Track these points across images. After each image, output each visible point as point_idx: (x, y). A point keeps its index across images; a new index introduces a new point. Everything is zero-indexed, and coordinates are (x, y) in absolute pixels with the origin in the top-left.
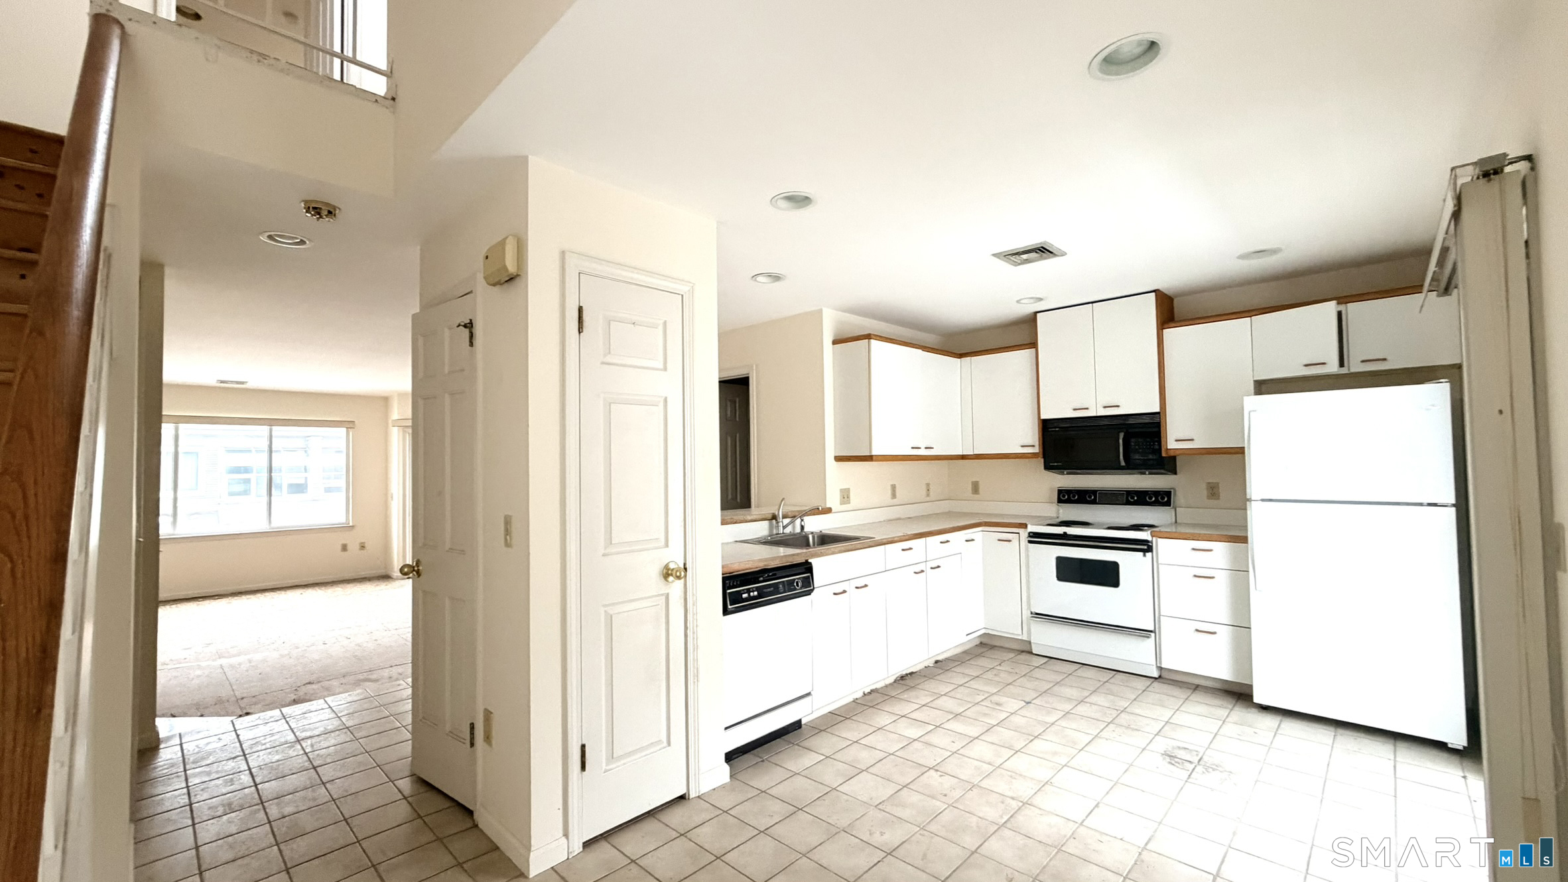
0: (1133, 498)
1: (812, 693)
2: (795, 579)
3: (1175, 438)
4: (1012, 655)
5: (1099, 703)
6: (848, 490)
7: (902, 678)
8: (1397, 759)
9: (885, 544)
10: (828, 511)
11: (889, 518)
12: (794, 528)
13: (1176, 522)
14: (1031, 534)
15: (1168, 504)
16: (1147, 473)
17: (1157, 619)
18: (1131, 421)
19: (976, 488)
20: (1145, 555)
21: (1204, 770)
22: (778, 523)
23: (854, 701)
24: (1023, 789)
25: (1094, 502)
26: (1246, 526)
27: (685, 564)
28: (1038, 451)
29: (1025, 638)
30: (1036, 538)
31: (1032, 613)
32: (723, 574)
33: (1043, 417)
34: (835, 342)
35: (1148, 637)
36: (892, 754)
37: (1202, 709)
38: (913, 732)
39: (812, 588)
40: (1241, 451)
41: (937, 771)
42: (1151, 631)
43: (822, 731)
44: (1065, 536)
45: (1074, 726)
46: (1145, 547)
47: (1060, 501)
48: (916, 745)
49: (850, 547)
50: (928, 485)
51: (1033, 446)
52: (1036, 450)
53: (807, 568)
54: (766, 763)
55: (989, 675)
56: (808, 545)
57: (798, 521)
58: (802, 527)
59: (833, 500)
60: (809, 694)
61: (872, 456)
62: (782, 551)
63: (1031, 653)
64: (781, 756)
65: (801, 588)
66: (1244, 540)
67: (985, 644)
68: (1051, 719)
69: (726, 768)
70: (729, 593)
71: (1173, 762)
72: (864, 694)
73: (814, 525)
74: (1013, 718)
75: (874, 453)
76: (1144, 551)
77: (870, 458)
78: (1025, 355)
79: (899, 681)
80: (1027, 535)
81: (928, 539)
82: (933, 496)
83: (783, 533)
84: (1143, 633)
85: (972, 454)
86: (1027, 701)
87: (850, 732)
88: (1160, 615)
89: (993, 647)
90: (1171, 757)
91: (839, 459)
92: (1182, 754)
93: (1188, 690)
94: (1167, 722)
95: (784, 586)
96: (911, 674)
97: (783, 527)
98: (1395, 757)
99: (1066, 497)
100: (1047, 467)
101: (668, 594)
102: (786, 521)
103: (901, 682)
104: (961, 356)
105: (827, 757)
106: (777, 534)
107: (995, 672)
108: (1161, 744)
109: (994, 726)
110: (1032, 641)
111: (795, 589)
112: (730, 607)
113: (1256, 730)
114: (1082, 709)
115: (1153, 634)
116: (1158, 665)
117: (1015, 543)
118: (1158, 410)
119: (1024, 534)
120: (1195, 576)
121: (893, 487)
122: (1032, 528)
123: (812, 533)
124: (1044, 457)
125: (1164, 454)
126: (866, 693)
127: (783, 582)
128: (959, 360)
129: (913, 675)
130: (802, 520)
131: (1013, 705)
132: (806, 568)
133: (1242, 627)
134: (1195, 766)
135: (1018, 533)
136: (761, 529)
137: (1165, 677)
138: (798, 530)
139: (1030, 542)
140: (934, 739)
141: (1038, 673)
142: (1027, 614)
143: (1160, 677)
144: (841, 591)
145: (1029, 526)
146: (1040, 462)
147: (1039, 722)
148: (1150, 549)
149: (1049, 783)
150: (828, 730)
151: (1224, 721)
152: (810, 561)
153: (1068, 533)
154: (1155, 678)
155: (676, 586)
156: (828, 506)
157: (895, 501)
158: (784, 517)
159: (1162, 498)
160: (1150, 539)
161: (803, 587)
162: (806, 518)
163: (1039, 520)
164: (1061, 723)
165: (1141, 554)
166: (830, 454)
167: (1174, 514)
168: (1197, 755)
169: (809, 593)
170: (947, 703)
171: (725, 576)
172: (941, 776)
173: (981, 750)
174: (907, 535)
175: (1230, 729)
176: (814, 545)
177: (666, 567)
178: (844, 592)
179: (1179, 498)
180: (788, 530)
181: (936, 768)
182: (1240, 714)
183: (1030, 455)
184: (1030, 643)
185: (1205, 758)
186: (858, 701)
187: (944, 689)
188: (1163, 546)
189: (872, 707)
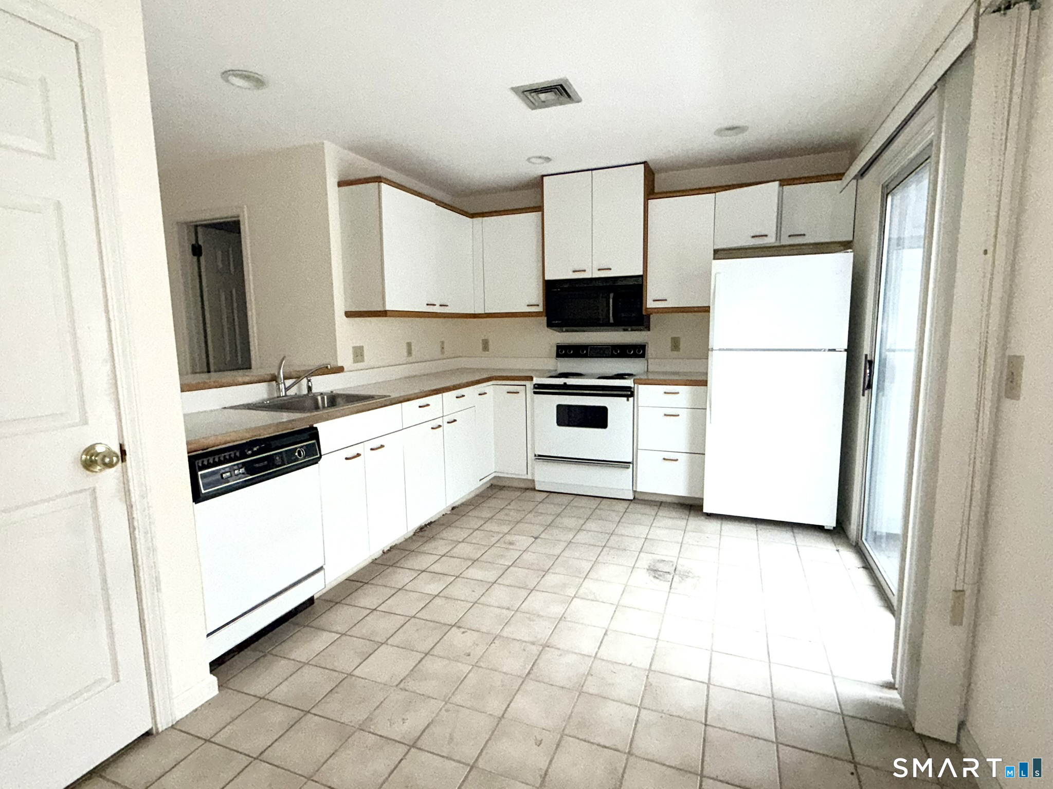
0: (616, 351)
1: (324, 567)
2: (296, 448)
3: (653, 297)
4: (518, 493)
5: (593, 529)
6: (361, 348)
7: (421, 529)
8: (798, 544)
9: (401, 402)
10: (340, 370)
11: (407, 375)
12: (300, 389)
13: (647, 371)
14: (536, 386)
15: (643, 356)
16: (630, 329)
17: (635, 454)
18: (619, 283)
19: (486, 346)
20: (628, 400)
21: (680, 579)
22: (278, 384)
23: (372, 562)
24: (542, 630)
25: (586, 356)
26: (707, 374)
27: (121, 446)
28: (542, 310)
29: (529, 477)
30: (541, 389)
31: (535, 456)
32: (188, 453)
33: (546, 278)
34: (341, 184)
35: (628, 468)
36: (414, 617)
37: (669, 522)
38: (434, 588)
39: (319, 456)
40: (707, 310)
41: (459, 627)
42: (630, 463)
43: (337, 603)
44: (565, 386)
45: (577, 554)
46: (628, 393)
47: (559, 355)
48: (438, 601)
49: (364, 408)
50: (443, 343)
51: (538, 305)
52: (540, 309)
53: (313, 434)
54: (269, 657)
55: (501, 516)
56: (317, 408)
57: (304, 381)
58: (310, 388)
59: (344, 358)
60: (321, 569)
61: (386, 311)
62: (285, 416)
63: (534, 489)
64: (286, 646)
65: (305, 458)
66: (704, 383)
67: (495, 486)
68: (557, 551)
69: (214, 679)
70: (201, 475)
71: (657, 576)
72: (384, 552)
73: (323, 385)
74: (525, 556)
75: (387, 308)
76: (628, 396)
77: (384, 314)
78: (531, 218)
79: (418, 533)
80: (532, 387)
81: (445, 394)
82: (446, 354)
83: (286, 395)
84: (624, 464)
85: (483, 312)
86: (535, 536)
87: (368, 598)
88: (637, 449)
89: (502, 488)
90: (654, 572)
91: (349, 314)
92: (661, 567)
93: (655, 507)
94: (646, 538)
95: (282, 458)
96: (430, 524)
97: (285, 389)
98: (796, 543)
99: (564, 351)
100: (550, 325)
101: (94, 490)
102: (289, 383)
103: (420, 534)
104: (472, 216)
105: (342, 635)
106: (278, 397)
107: (506, 511)
108: (646, 560)
109: (509, 567)
110: (536, 480)
111: (297, 460)
112: (203, 491)
113: (707, 535)
114: (581, 537)
115: (631, 465)
116: (634, 489)
117: (522, 394)
118: (641, 273)
119: (529, 385)
120: (665, 415)
121: (409, 345)
122: (536, 380)
123: (322, 394)
124: (547, 316)
125: (644, 313)
126: (385, 551)
127: (281, 452)
128: (471, 219)
129: (432, 525)
130: (309, 381)
131: (523, 541)
132: (310, 435)
133: (697, 453)
134: (673, 576)
135: (525, 385)
136: (258, 392)
137: (640, 500)
138: (305, 391)
139: (535, 393)
140: (455, 591)
141: (541, 508)
142: (531, 456)
143: (634, 498)
144: (355, 454)
145: (535, 379)
146: (544, 320)
147: (548, 556)
148: (632, 395)
149: (563, 618)
150: (343, 602)
151: (685, 531)
152: (315, 426)
153: (568, 383)
154: (631, 500)
155: (108, 478)
156: (340, 364)
157: (411, 359)
158: (285, 378)
159: (637, 351)
160: (632, 386)
161: (306, 456)
162: (313, 379)
163: (542, 373)
164: (566, 554)
165: (625, 399)
166: (340, 307)
167: (646, 364)
168: (673, 565)
169: (316, 461)
170: (464, 549)
171: (190, 454)
172: (463, 632)
173: (499, 595)
174: (425, 392)
175: (691, 537)
176: (324, 407)
177: (90, 451)
178: (358, 455)
179: (650, 351)
180: (292, 392)
181: (458, 624)
182: (695, 523)
183: (535, 314)
184: (533, 481)
185: (679, 568)
186: (377, 562)
187: (462, 534)
188: (643, 391)
189: (392, 566)
